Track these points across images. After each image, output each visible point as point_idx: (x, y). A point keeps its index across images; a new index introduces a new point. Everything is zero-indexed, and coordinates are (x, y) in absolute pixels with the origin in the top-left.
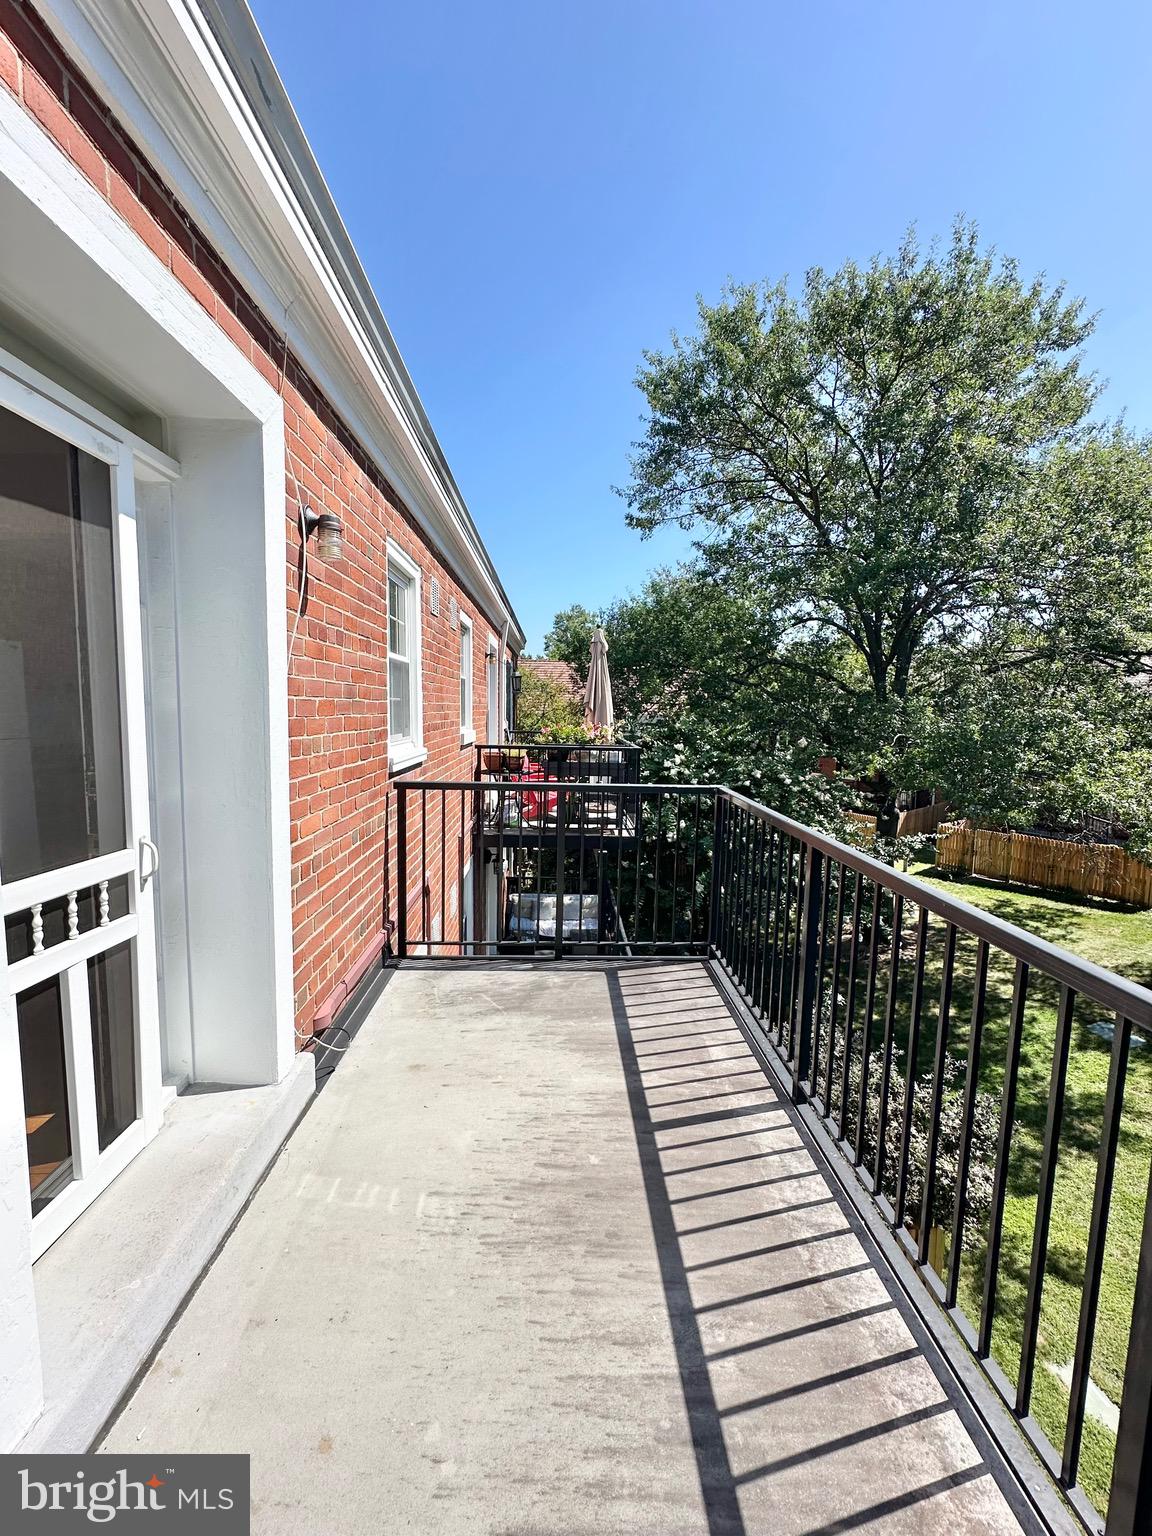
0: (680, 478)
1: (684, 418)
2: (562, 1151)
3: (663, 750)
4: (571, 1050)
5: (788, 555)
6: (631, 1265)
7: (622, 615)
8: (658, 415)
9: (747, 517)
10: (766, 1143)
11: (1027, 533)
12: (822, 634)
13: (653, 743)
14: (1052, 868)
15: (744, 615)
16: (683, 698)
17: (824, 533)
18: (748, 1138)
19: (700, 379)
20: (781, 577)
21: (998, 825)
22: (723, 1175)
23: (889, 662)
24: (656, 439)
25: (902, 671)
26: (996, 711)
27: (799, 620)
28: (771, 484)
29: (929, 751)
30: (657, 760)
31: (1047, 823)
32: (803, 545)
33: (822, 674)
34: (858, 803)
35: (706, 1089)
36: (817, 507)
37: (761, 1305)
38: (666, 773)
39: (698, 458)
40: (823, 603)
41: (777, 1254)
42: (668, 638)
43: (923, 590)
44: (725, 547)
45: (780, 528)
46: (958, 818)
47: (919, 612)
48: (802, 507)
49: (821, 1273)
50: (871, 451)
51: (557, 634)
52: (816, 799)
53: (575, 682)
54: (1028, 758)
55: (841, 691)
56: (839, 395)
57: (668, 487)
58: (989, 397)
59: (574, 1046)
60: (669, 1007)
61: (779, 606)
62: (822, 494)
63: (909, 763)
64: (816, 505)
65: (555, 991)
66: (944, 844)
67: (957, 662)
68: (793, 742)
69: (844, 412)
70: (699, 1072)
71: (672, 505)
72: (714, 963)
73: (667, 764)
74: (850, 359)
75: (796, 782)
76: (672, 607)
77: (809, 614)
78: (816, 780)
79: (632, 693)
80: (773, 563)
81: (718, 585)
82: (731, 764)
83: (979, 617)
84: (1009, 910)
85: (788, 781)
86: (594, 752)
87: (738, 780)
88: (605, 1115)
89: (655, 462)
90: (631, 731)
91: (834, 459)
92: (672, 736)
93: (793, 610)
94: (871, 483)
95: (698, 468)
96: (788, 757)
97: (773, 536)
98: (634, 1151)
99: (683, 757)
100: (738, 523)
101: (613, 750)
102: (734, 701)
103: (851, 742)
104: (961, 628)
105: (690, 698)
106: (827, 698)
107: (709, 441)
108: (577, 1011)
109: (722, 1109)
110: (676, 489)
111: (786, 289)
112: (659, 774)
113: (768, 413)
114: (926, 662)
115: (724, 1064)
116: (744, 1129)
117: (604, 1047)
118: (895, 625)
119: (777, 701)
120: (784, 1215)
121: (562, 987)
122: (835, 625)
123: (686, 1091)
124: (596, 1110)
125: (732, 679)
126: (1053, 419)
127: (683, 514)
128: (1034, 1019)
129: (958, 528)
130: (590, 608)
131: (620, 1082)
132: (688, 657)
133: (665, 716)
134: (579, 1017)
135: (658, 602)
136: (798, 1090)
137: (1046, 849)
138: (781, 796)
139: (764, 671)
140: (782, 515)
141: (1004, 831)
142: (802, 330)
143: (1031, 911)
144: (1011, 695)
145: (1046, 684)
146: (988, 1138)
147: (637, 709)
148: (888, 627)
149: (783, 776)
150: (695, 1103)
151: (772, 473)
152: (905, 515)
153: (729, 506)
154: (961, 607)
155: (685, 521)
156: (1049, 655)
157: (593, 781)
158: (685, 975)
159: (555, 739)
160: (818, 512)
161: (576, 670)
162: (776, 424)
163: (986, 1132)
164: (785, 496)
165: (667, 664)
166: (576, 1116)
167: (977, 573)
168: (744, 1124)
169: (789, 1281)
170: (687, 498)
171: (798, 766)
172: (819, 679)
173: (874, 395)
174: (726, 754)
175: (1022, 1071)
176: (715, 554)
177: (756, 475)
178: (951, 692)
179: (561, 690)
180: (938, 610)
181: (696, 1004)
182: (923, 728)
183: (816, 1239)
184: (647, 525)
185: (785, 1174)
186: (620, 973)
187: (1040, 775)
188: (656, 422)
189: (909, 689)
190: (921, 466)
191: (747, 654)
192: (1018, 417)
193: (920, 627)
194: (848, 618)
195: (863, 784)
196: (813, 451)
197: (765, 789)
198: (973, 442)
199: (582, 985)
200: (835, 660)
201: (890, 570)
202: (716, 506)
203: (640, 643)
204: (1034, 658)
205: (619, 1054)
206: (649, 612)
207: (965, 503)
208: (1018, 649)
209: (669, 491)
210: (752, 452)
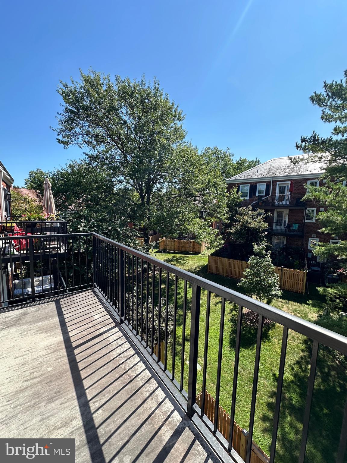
0: (78, 130)
1: (77, 109)
2: (35, 372)
3: (77, 222)
4: (39, 333)
5: (115, 162)
6: (65, 399)
7: (58, 174)
8: (67, 105)
9: (102, 147)
10: (112, 339)
11: (174, 165)
12: (127, 186)
13: (73, 220)
14: (183, 247)
15: (103, 179)
16: (83, 204)
17: (125, 157)
18: (106, 340)
19: (83, 98)
20: (114, 168)
21: (171, 238)
22: (98, 354)
23: (145, 196)
24: (67, 114)
25: (148, 198)
26: (170, 209)
27: (120, 182)
28: (109, 139)
29: (155, 220)
30: (75, 225)
31: (181, 236)
32: (120, 159)
33: (127, 198)
34: (139, 235)
35: (93, 329)
36: (123, 149)
37: (110, 388)
38: (79, 230)
39: (84, 124)
40: (127, 177)
41: (115, 370)
42: (77, 184)
43: (152, 177)
44: (95, 156)
45: (113, 153)
46: (163, 237)
47: (152, 183)
48: (119, 148)
49: (127, 369)
50: (137, 136)
51: (31, 179)
52: (127, 235)
53: (40, 198)
54: (176, 221)
55: (133, 204)
56: (128, 117)
57: (73, 132)
58: (164, 128)
59: (41, 331)
60: (79, 307)
61: (114, 177)
62: (124, 145)
63: (151, 223)
64: (123, 148)
65: (32, 314)
66: (161, 244)
67: (161, 197)
68: (120, 218)
69: (129, 122)
70: (90, 325)
71: (75, 138)
72: (95, 289)
73: (79, 226)
74: (130, 107)
75: (121, 230)
76: (78, 174)
77: (123, 180)
78: (127, 229)
79: (64, 202)
80: (111, 164)
81: (94, 168)
82: (101, 225)
83: (165, 185)
84: (175, 258)
85: (119, 230)
86: (48, 223)
87: (104, 230)
88: (54, 352)
89: (67, 121)
90: (64, 216)
91: (127, 135)
92: (80, 217)
93: (118, 179)
94: (137, 145)
95: (84, 128)
96: (119, 223)
97: (111, 155)
98: (66, 360)
99: (84, 224)
100: (99, 149)
101: (56, 222)
102: (101, 206)
103: (136, 218)
104: (161, 188)
105: (86, 204)
106: (129, 205)
107: (87, 120)
108: (42, 318)
109: (98, 334)
110: (77, 133)
111: (110, 78)
112: (76, 230)
113: (106, 116)
114: (153, 196)
115: (99, 320)
116: (105, 337)
117: (54, 328)
118: (146, 185)
119: (115, 206)
120: (117, 358)
121: (35, 311)
122: (131, 184)
123: (85, 333)
124: (51, 351)
125: (100, 199)
126: (177, 138)
127: (79, 142)
128: (181, 283)
129: (159, 161)
130: (45, 171)
131: (60, 338)
132: (85, 191)
133: (77, 210)
134: (43, 320)
135: (72, 171)
136: (121, 320)
137: (181, 242)
138: (117, 235)
139: (110, 197)
140: (113, 149)
141: (173, 239)
142: (115, 93)
143: (179, 258)
144: (172, 205)
145: (180, 203)
146: (172, 315)
147: (66, 208)
148: (144, 186)
149: (117, 228)
150: (89, 335)
151: (109, 135)
152: (146, 156)
153: (96, 143)
154: (161, 182)
155: (81, 145)
156: (180, 196)
157: (48, 234)
158: (85, 295)
159: (29, 219)
160: (124, 151)
161: (39, 193)
162: (109, 120)
163: (172, 314)
164: (114, 143)
165: (77, 193)
166: (42, 357)
167: (164, 174)
168: (105, 336)
169: (118, 376)
170: (81, 137)
171: (122, 225)
172: (127, 200)
173: (137, 120)
174: (99, 223)
175: (178, 297)
176: (91, 157)
177: (104, 135)
178: (160, 204)
179: (34, 201)
180: (156, 183)
181: (89, 303)
182: (153, 214)
183: (126, 360)
184: (66, 144)
185: (118, 346)
186: (61, 300)
187: (179, 225)
188: (67, 108)
189: (150, 203)
190: (150, 143)
191: (105, 191)
192: (170, 136)
193: (152, 187)
194: (134, 182)
195: (140, 229)
196: (121, 131)
197: (112, 232)
198: (161, 139)
199: (44, 308)
200: (131, 194)
201: (143, 170)
202: (91, 142)
203: (66, 185)
204: (177, 197)
205: (60, 328)
206: (69, 174)
207: (160, 154)
208: (174, 194)
209: (74, 133)
210: (102, 127)
